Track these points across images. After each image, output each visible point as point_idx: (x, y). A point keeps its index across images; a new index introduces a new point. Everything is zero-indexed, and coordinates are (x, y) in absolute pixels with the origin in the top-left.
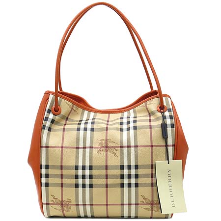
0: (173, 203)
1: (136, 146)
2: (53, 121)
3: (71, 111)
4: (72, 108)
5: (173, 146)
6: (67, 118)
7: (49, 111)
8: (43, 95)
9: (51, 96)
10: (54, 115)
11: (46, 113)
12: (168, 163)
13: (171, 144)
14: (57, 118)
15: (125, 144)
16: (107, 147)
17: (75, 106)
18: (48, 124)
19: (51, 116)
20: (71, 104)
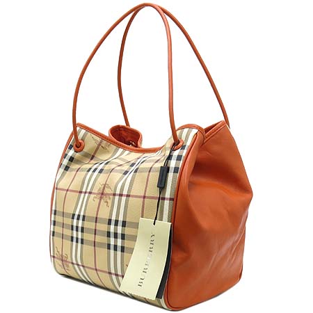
0: (141, 281)
1: (128, 196)
2: (71, 159)
3: (98, 147)
4: (100, 145)
5: (171, 199)
6: (93, 156)
7: (71, 147)
10: (75, 151)
12: (154, 224)
13: (169, 197)
14: (78, 155)
15: (118, 192)
16: (102, 194)
17: (104, 142)
18: (66, 162)
19: (71, 153)
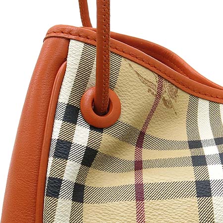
2: (90, 157)
3: (156, 104)
4: (159, 96)
6: (142, 134)
7: (72, 114)
8: (41, 44)
9: (76, 49)
10: (93, 128)
11: (58, 124)
14: (106, 139)
17: (166, 86)
18: (71, 170)
19: (82, 135)
20: (152, 77)
